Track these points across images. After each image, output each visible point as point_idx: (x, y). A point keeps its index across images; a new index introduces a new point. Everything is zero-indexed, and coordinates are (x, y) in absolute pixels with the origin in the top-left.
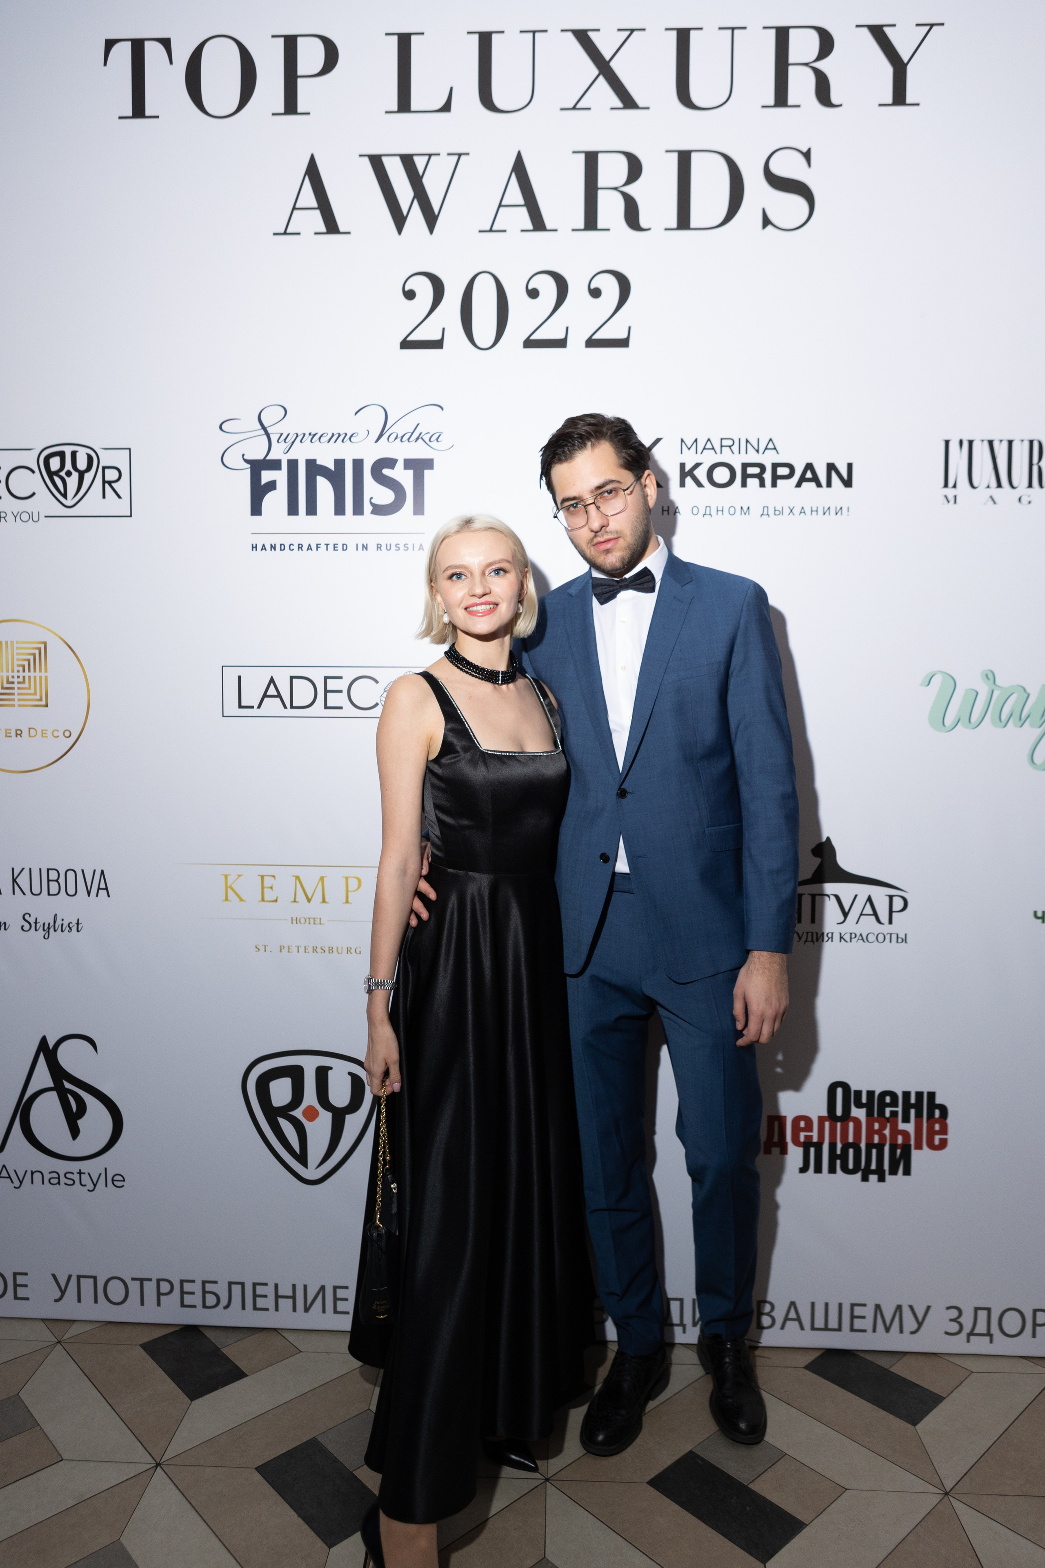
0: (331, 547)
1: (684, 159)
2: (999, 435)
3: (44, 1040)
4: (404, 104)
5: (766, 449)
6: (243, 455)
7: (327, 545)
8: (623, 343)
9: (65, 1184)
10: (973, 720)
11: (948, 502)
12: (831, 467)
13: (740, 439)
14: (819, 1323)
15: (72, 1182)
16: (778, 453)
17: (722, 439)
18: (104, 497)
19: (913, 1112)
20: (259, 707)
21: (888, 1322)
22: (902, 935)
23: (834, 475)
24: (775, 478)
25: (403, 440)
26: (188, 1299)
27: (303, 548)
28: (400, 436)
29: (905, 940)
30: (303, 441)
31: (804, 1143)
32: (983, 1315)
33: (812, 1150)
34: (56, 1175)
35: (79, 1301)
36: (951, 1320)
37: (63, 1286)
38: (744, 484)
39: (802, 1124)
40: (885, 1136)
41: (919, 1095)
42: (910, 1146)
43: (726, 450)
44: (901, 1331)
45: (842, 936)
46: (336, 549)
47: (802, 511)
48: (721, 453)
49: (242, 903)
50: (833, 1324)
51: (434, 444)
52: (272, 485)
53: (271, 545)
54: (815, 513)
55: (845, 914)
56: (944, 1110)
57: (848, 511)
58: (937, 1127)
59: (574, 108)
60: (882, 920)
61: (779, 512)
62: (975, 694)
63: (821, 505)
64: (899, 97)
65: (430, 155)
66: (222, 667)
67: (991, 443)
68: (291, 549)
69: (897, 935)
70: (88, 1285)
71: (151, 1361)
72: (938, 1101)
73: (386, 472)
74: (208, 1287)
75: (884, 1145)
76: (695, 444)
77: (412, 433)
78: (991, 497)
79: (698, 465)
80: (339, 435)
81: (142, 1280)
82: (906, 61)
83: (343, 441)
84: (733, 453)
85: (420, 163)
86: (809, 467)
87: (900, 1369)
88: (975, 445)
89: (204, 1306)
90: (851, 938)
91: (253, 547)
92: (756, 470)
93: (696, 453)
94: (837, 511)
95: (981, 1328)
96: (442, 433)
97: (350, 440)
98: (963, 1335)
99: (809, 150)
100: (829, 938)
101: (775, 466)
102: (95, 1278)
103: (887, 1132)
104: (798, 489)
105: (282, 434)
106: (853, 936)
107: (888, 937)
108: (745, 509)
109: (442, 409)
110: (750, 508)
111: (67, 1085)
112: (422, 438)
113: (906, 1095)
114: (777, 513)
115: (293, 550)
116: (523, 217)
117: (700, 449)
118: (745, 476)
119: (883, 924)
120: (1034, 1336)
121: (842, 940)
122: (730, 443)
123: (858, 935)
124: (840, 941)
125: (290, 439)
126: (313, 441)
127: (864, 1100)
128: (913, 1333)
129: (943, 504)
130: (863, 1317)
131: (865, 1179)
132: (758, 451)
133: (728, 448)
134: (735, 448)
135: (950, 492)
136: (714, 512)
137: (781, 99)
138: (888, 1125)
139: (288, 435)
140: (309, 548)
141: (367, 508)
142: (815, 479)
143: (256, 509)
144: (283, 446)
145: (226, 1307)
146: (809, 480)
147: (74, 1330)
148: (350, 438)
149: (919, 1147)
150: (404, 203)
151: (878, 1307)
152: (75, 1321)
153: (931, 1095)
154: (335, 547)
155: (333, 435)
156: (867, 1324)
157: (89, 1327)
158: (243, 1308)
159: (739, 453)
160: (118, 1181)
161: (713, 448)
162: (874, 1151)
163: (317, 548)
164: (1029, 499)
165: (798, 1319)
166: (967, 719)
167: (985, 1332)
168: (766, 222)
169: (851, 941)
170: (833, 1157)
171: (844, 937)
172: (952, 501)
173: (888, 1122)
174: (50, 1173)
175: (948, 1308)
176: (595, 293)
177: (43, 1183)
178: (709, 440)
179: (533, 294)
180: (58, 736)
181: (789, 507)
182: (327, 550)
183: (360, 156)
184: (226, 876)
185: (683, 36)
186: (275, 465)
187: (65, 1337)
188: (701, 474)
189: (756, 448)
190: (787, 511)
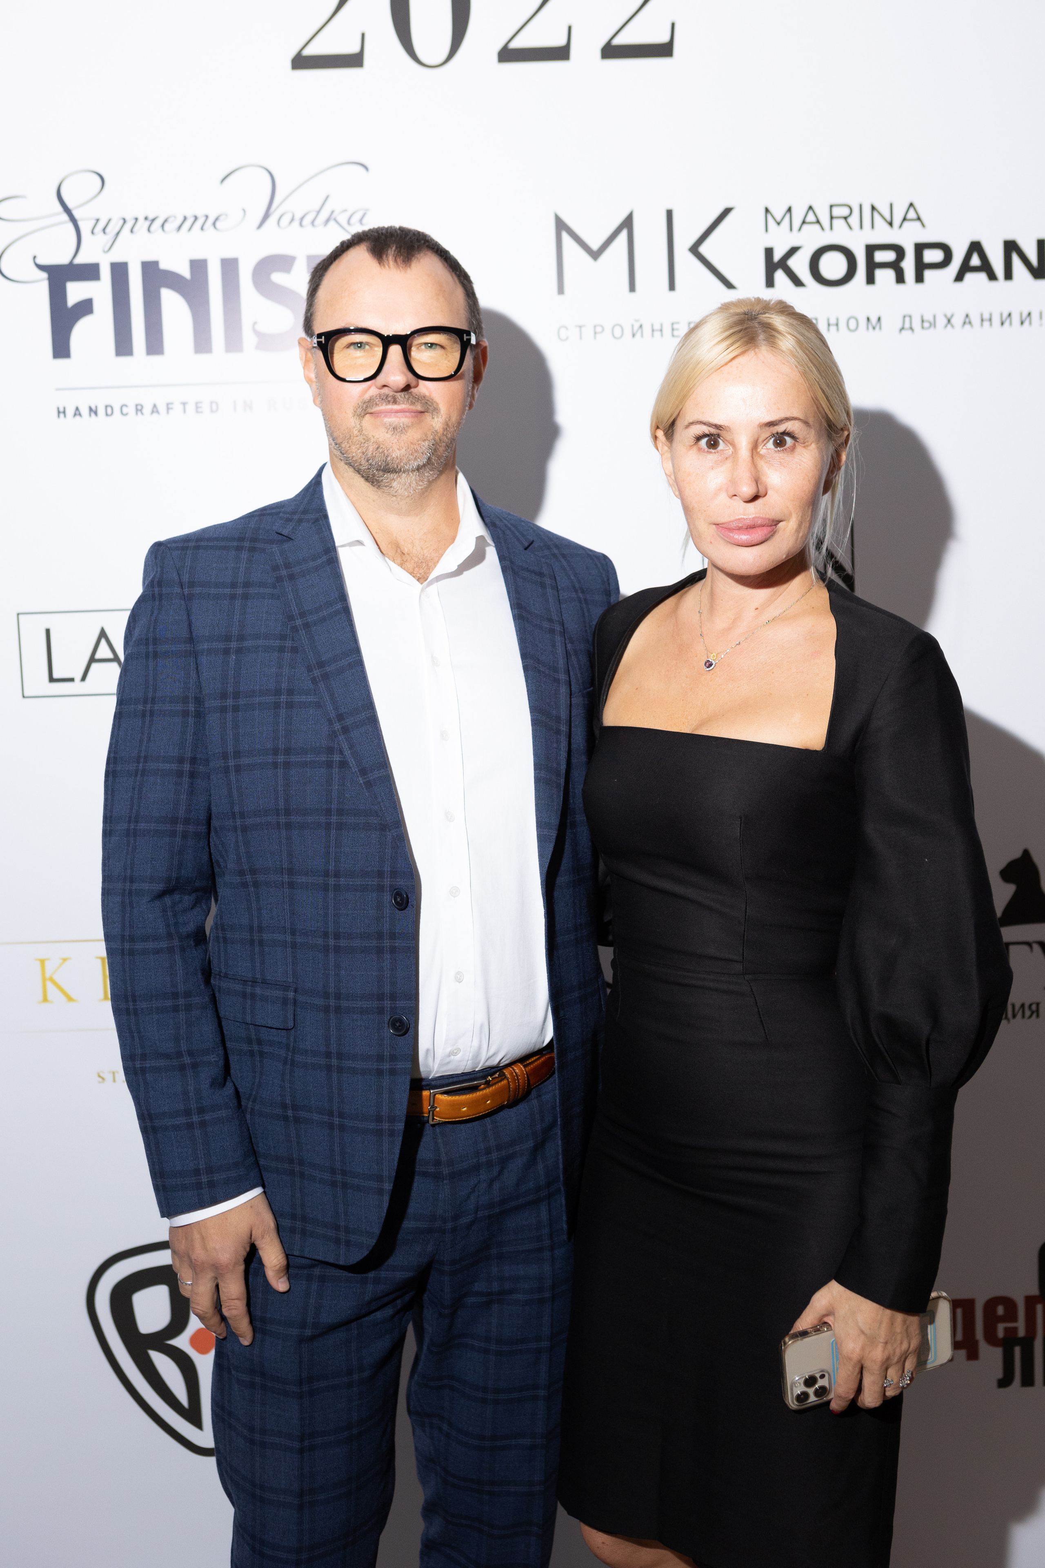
0: (191, 408)
5: (905, 219)
6: (35, 257)
7: (184, 404)
8: (664, 50)
12: (1011, 247)
13: (861, 206)
16: (923, 226)
20: (84, 678)
23: (1016, 259)
24: (921, 267)
25: (304, 223)
27: (143, 411)
28: (298, 217)
30: (135, 229)
31: (1004, 1339)
33: (1017, 1350)
38: (870, 280)
39: (1000, 1310)
43: (839, 224)
46: (200, 410)
47: (967, 321)
48: (831, 228)
49: (71, 1003)
52: (86, 307)
53: (90, 407)
54: (986, 323)
61: (928, 324)
63: (997, 309)
66: (18, 614)
68: (124, 412)
73: (277, 277)
76: (788, 216)
77: (318, 212)
79: (793, 251)
80: (196, 218)
83: (202, 229)
84: (850, 228)
86: (976, 247)
91: (59, 412)
92: (890, 256)
93: (791, 229)
94: (1023, 318)
96: (368, 209)
97: (215, 227)
100: (1033, 1013)
101: (920, 248)
104: (959, 285)
105: (98, 220)
108: (874, 320)
109: (366, 168)
110: (882, 320)
112: (335, 220)
114: (926, 325)
115: (127, 414)
117: (797, 222)
118: (872, 266)
122: (845, 212)
125: (112, 229)
126: (152, 229)
132: (891, 224)
133: (842, 221)
134: (854, 220)
139: (109, 220)
140: (155, 410)
141: (249, 338)
143: (61, 349)
144: (103, 240)
146: (975, 269)
148: (214, 224)
154: (198, 407)
155: (185, 219)
159: (861, 228)
161: (818, 222)
163: (168, 409)
178: (810, 208)
181: (945, 316)
182: (185, 411)
184: (42, 962)
186: (90, 272)
188: (800, 264)
189: (888, 218)
190: (941, 321)
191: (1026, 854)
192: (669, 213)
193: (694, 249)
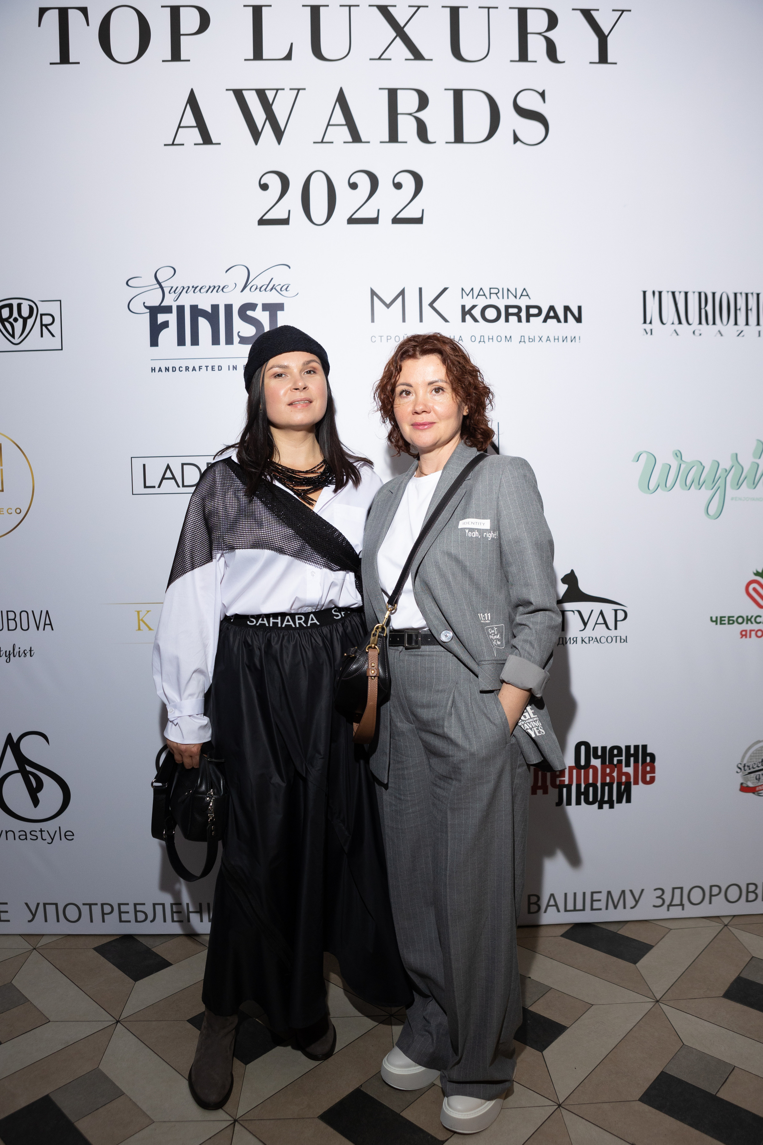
0: (210, 368)
1: (458, 95)
2: (679, 288)
3: (10, 737)
4: (258, 54)
5: (522, 295)
6: (144, 303)
7: (207, 367)
8: (419, 221)
9: (31, 839)
10: (668, 485)
11: (647, 333)
12: (567, 309)
13: (503, 289)
14: (570, 907)
15: (35, 838)
16: (530, 298)
17: (490, 289)
18: (42, 336)
19: (632, 759)
20: (159, 487)
21: (616, 902)
22: (624, 637)
23: (569, 314)
24: (529, 316)
25: (262, 290)
26: (124, 917)
27: (189, 369)
28: (259, 287)
29: (626, 641)
30: (188, 292)
31: (559, 785)
32: (677, 892)
33: (565, 790)
34: (23, 833)
35: (46, 921)
36: (657, 897)
37: (34, 911)
38: (507, 320)
40: (614, 777)
41: (636, 747)
42: (630, 782)
43: (493, 296)
44: (625, 907)
45: (583, 639)
46: (213, 369)
47: (548, 339)
48: (490, 298)
49: (151, 631)
50: (579, 906)
51: (284, 293)
52: (166, 325)
53: (166, 368)
54: (556, 341)
55: (585, 624)
56: (653, 757)
57: (580, 339)
58: (648, 769)
59: (380, 58)
60: (610, 627)
61: (532, 340)
62: (669, 467)
63: (561, 335)
64: (603, 58)
65: (277, 90)
66: (131, 458)
67: (673, 293)
68: (181, 370)
69: (621, 637)
70: (51, 909)
71: (102, 958)
72: (649, 751)
73: (249, 313)
74: (139, 908)
75: (613, 783)
76: (472, 291)
77: (268, 285)
78: (675, 330)
79: (474, 307)
80: (215, 287)
81: (90, 905)
82: (606, 34)
83: (217, 291)
84: (499, 298)
85: (270, 95)
86: (552, 308)
87: (624, 931)
88: (663, 294)
89: (137, 921)
90: (589, 641)
91: (152, 370)
92: (515, 310)
93: (473, 298)
94: (572, 339)
95: (677, 901)
96: (290, 285)
98: (665, 907)
99: (544, 91)
100: (574, 641)
102: (56, 905)
103: (615, 774)
104: (544, 324)
105: (172, 287)
106: (591, 639)
107: (614, 639)
108: (508, 337)
109: (290, 267)
110: (512, 337)
111: (28, 768)
112: (275, 288)
113: (628, 748)
114: (531, 340)
115: (182, 371)
116: (345, 133)
117: (475, 295)
118: (508, 315)
119: (611, 630)
120: (710, 903)
121: (583, 642)
122: (496, 291)
123: (594, 638)
124: (582, 643)
125: (178, 291)
126: (195, 292)
127: (600, 753)
128: (632, 908)
129: (644, 335)
130: (600, 900)
131: (600, 807)
132: (516, 297)
133: (495, 295)
134: (500, 295)
135: (648, 327)
136: (486, 340)
137: (523, 56)
138: (616, 769)
139: (177, 287)
140: (194, 369)
141: (236, 339)
142: (556, 317)
143: (154, 342)
144: (173, 296)
145: (152, 921)
146: (552, 318)
147: (44, 941)
148: (222, 290)
149: (636, 783)
150: (259, 123)
151: (609, 893)
152: (44, 935)
153: (645, 747)
154: (213, 368)
155: (210, 287)
156: (602, 905)
157: (54, 939)
158: (165, 921)
159: (503, 298)
160: (69, 835)
161: (484, 295)
162: (607, 788)
163: (200, 369)
164: (700, 332)
165: (556, 905)
166: (664, 485)
167: (679, 903)
168: (516, 139)
169: (589, 643)
170: (579, 793)
171: (585, 640)
172: (649, 333)
173: (616, 767)
174: (19, 832)
175: (655, 890)
176: (398, 186)
177: (15, 839)
178: (481, 289)
179: (354, 186)
180: (12, 513)
181: (539, 337)
182: (207, 370)
183: (227, 90)
184: (138, 612)
185: (455, 12)
186: (168, 310)
187: (39, 945)
188: (476, 313)
189: (515, 295)
190: (537, 339)
191: (572, 571)
192: (420, 289)
193: (431, 305)
